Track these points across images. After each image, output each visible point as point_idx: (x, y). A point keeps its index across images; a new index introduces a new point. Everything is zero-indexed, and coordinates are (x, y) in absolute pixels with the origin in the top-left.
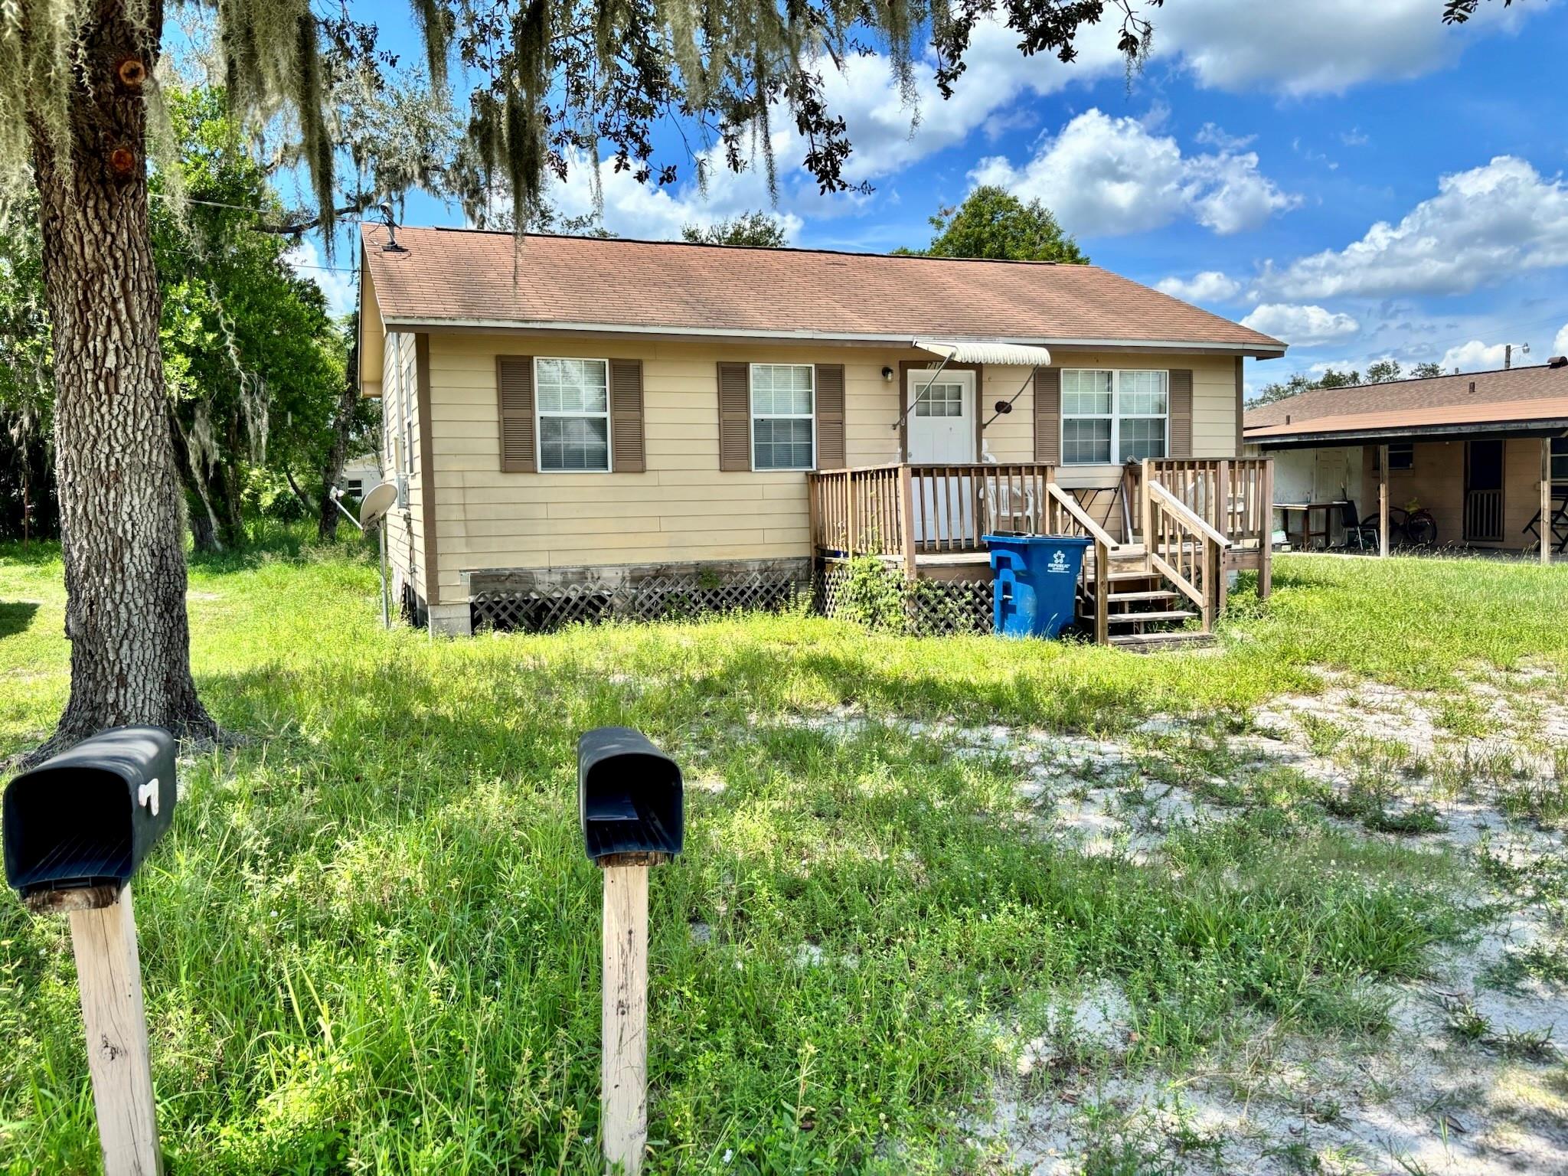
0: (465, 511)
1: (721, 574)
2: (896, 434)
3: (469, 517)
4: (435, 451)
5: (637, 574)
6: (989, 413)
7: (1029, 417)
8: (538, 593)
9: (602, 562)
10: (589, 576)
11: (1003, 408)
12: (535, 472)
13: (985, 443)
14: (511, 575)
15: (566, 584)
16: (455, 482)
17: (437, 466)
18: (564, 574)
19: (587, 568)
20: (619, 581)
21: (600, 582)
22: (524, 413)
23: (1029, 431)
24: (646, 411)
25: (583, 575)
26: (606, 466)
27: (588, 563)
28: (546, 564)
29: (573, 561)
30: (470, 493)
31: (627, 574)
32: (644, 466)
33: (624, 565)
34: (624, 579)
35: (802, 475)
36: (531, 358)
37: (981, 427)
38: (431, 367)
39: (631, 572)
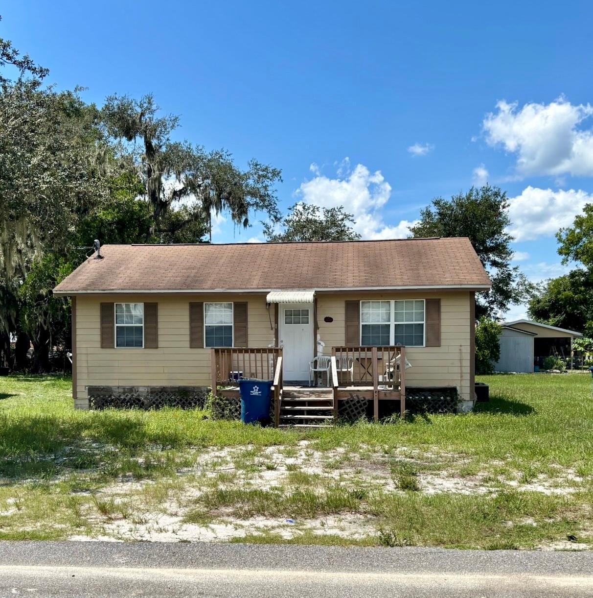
0: (87, 363)
1: (189, 392)
2: (273, 332)
3: (89, 365)
4: (77, 340)
5: (153, 390)
6: (321, 323)
7: (343, 324)
8: (114, 396)
9: (140, 385)
10: (134, 390)
11: (329, 320)
12: (114, 348)
13: (318, 337)
14: (103, 389)
15: (124, 393)
16: (84, 351)
17: (78, 345)
18: (124, 389)
19: (133, 387)
20: (146, 393)
21: (138, 393)
22: (110, 325)
23: (343, 330)
24: (159, 323)
25: (131, 389)
27: (134, 385)
28: (117, 385)
29: (128, 384)
30: (89, 356)
31: (149, 390)
32: (157, 345)
33: (148, 386)
34: (148, 392)
36: (113, 303)
37: (316, 328)
38: (77, 308)
39: (151, 389)
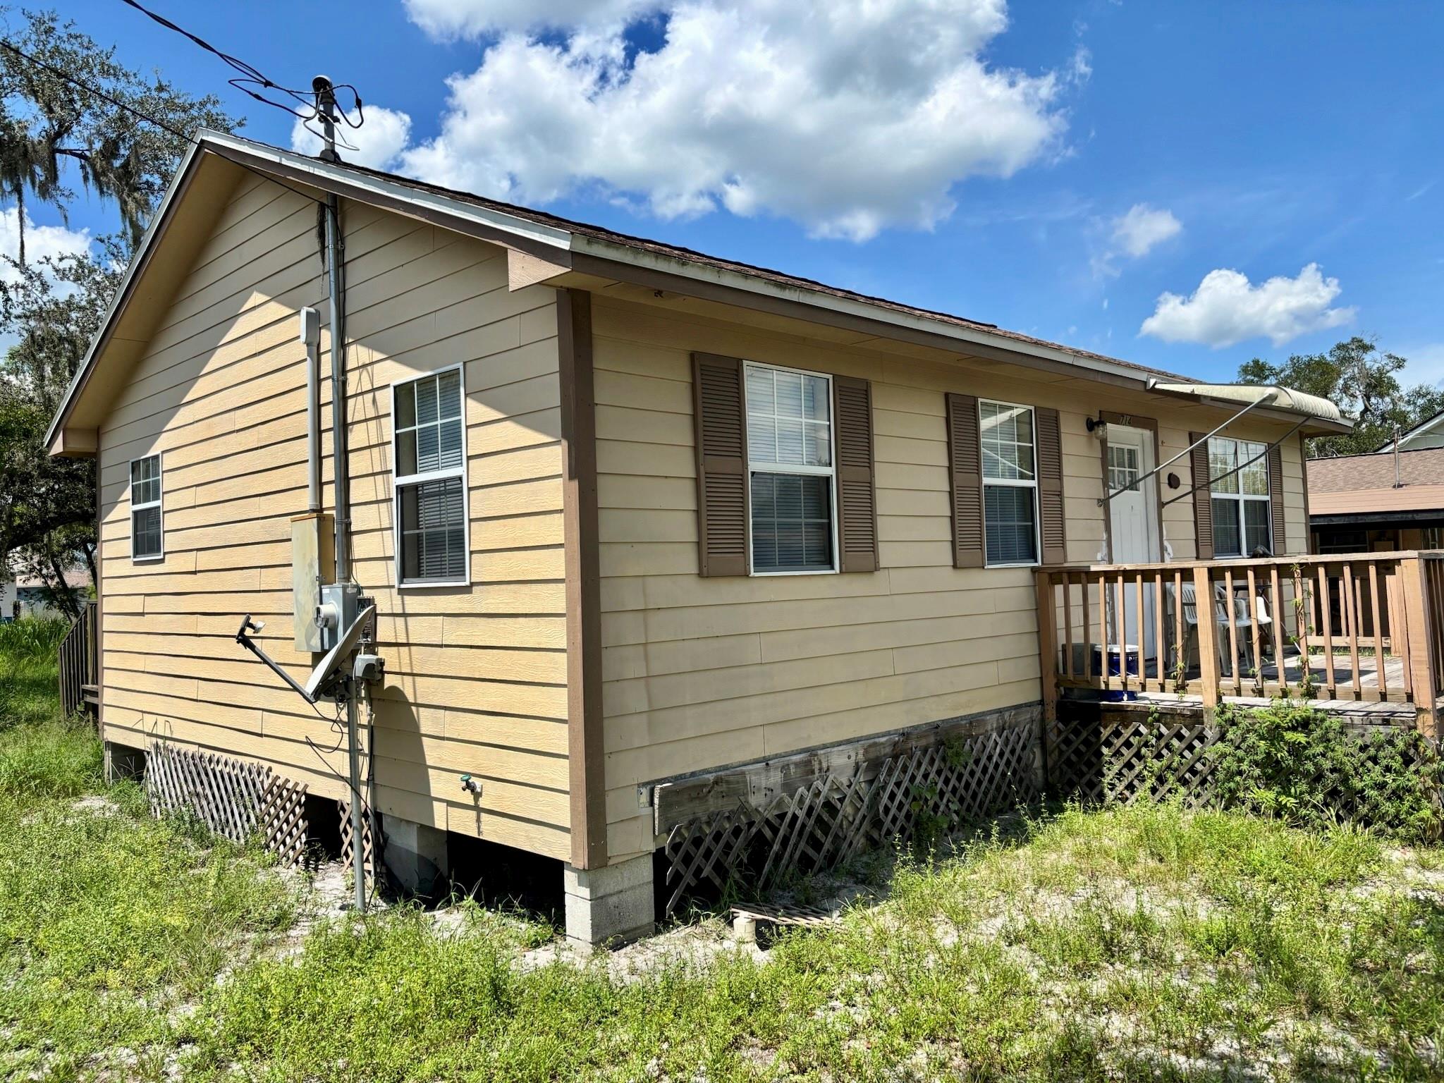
0: (646, 657)
3: (652, 670)
4: (603, 537)
5: (873, 755)
6: (1164, 486)
9: (829, 739)
11: (1174, 482)
12: (747, 575)
13: (1164, 529)
14: (717, 782)
15: (786, 787)
16: (633, 600)
17: (607, 566)
18: (784, 768)
19: (813, 752)
20: (851, 771)
22: (732, 465)
24: (878, 467)
26: (831, 564)
27: (815, 742)
28: (760, 753)
29: (796, 742)
30: (655, 618)
32: (876, 562)
33: (856, 741)
34: (857, 765)
35: (1028, 572)
36: (739, 362)
37: (1160, 505)
39: (866, 750)
